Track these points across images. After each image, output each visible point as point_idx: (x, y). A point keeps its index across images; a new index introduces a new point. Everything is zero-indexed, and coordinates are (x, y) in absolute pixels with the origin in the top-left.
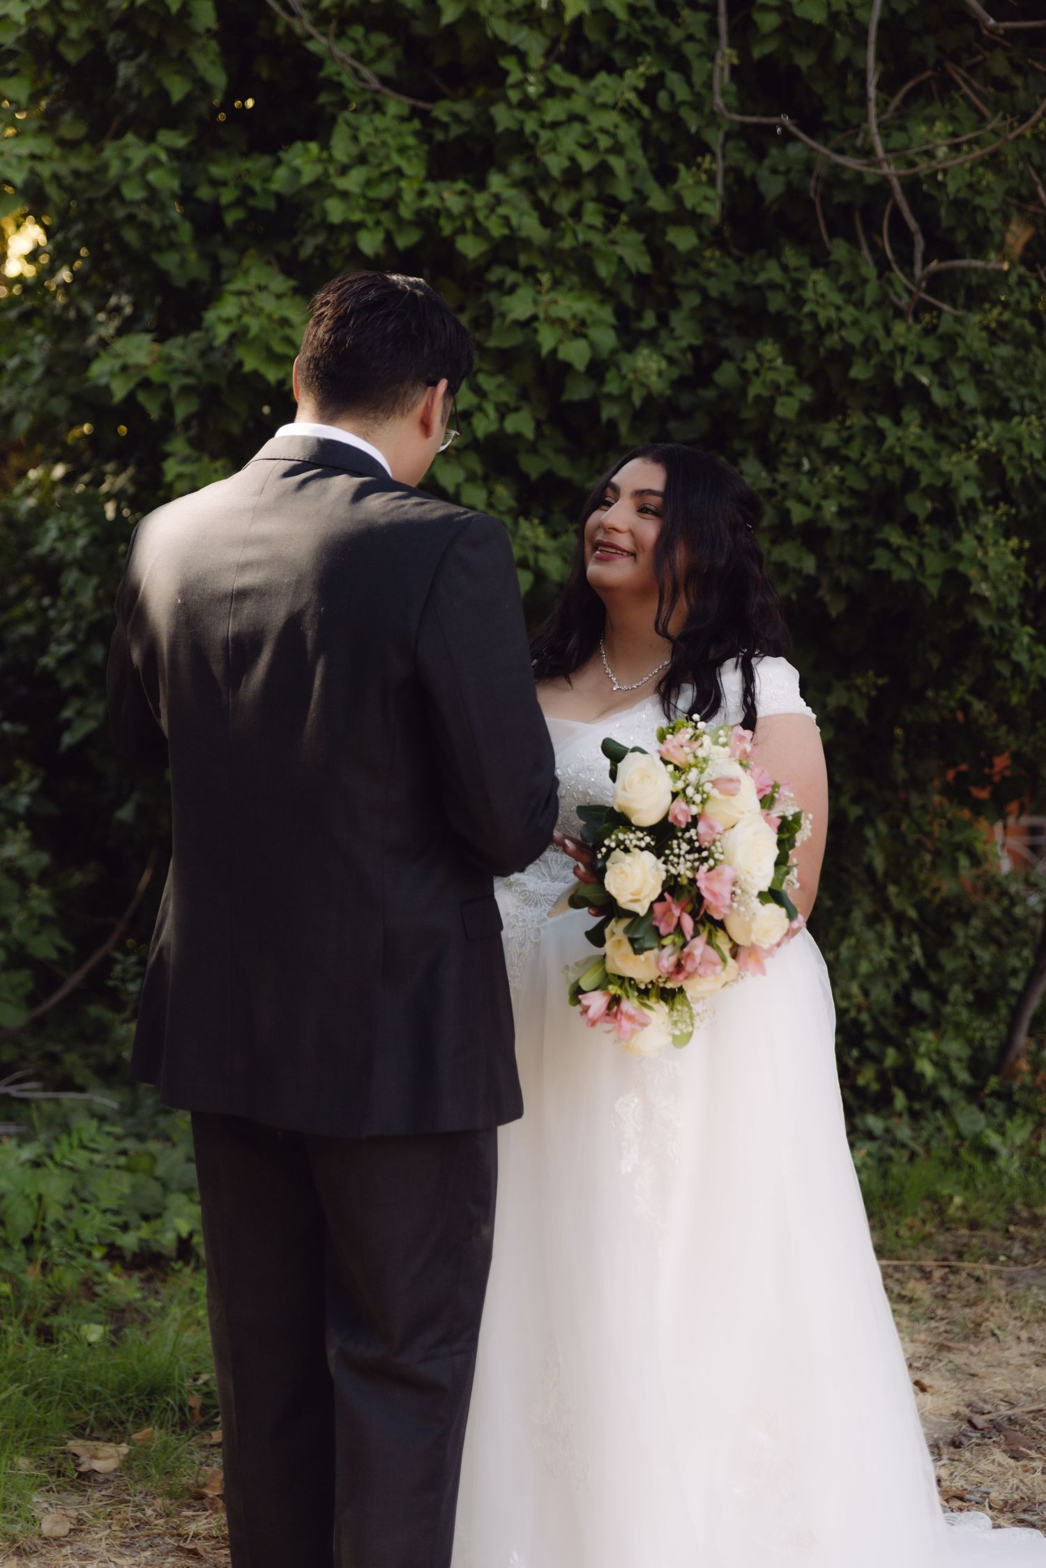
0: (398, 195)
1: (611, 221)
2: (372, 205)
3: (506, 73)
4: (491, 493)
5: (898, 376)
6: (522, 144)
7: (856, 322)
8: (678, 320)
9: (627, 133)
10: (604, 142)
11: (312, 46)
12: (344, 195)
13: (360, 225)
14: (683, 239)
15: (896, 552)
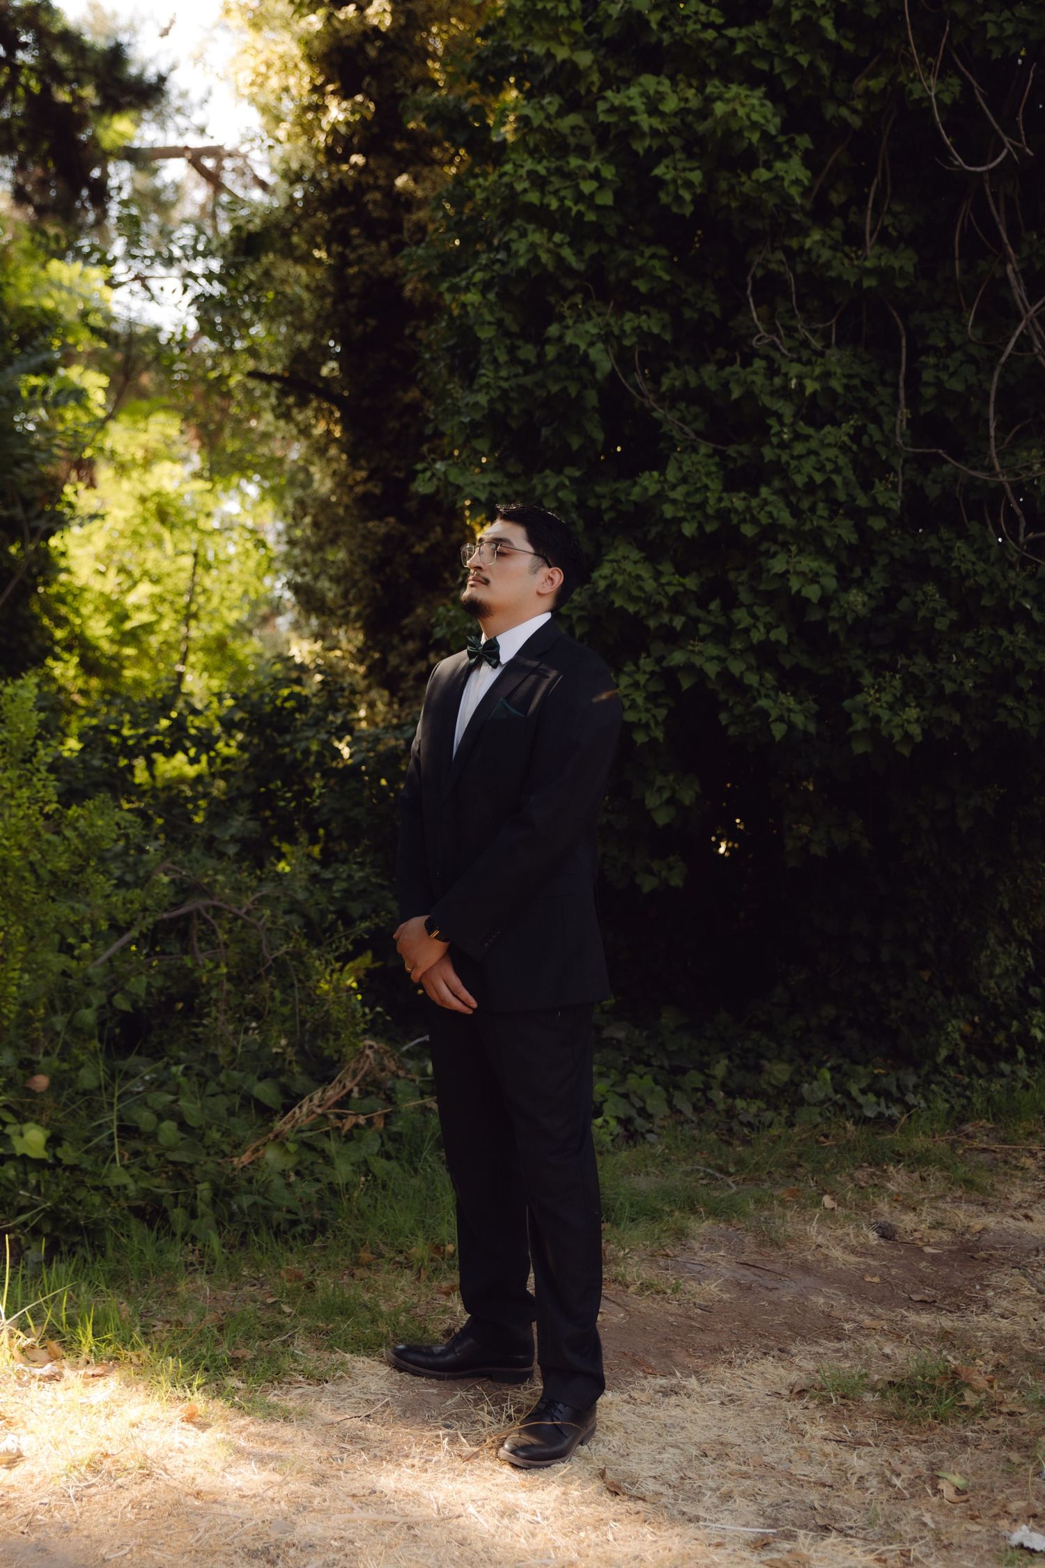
0: (706, 500)
1: (833, 513)
2: (690, 507)
3: (770, 427)
4: (761, 677)
5: (1012, 603)
6: (780, 469)
7: (984, 571)
8: (874, 572)
9: (842, 461)
10: (829, 466)
11: (655, 415)
12: (674, 502)
13: (683, 519)
14: (877, 524)
15: (1010, 710)
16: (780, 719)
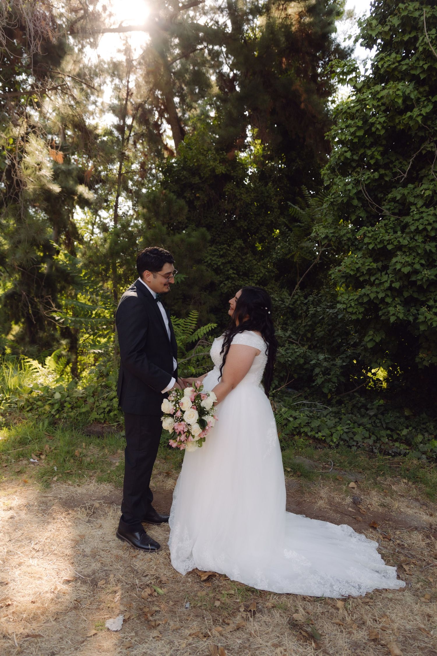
9: (433, 220)
10: (425, 223)
16: (394, 315)
